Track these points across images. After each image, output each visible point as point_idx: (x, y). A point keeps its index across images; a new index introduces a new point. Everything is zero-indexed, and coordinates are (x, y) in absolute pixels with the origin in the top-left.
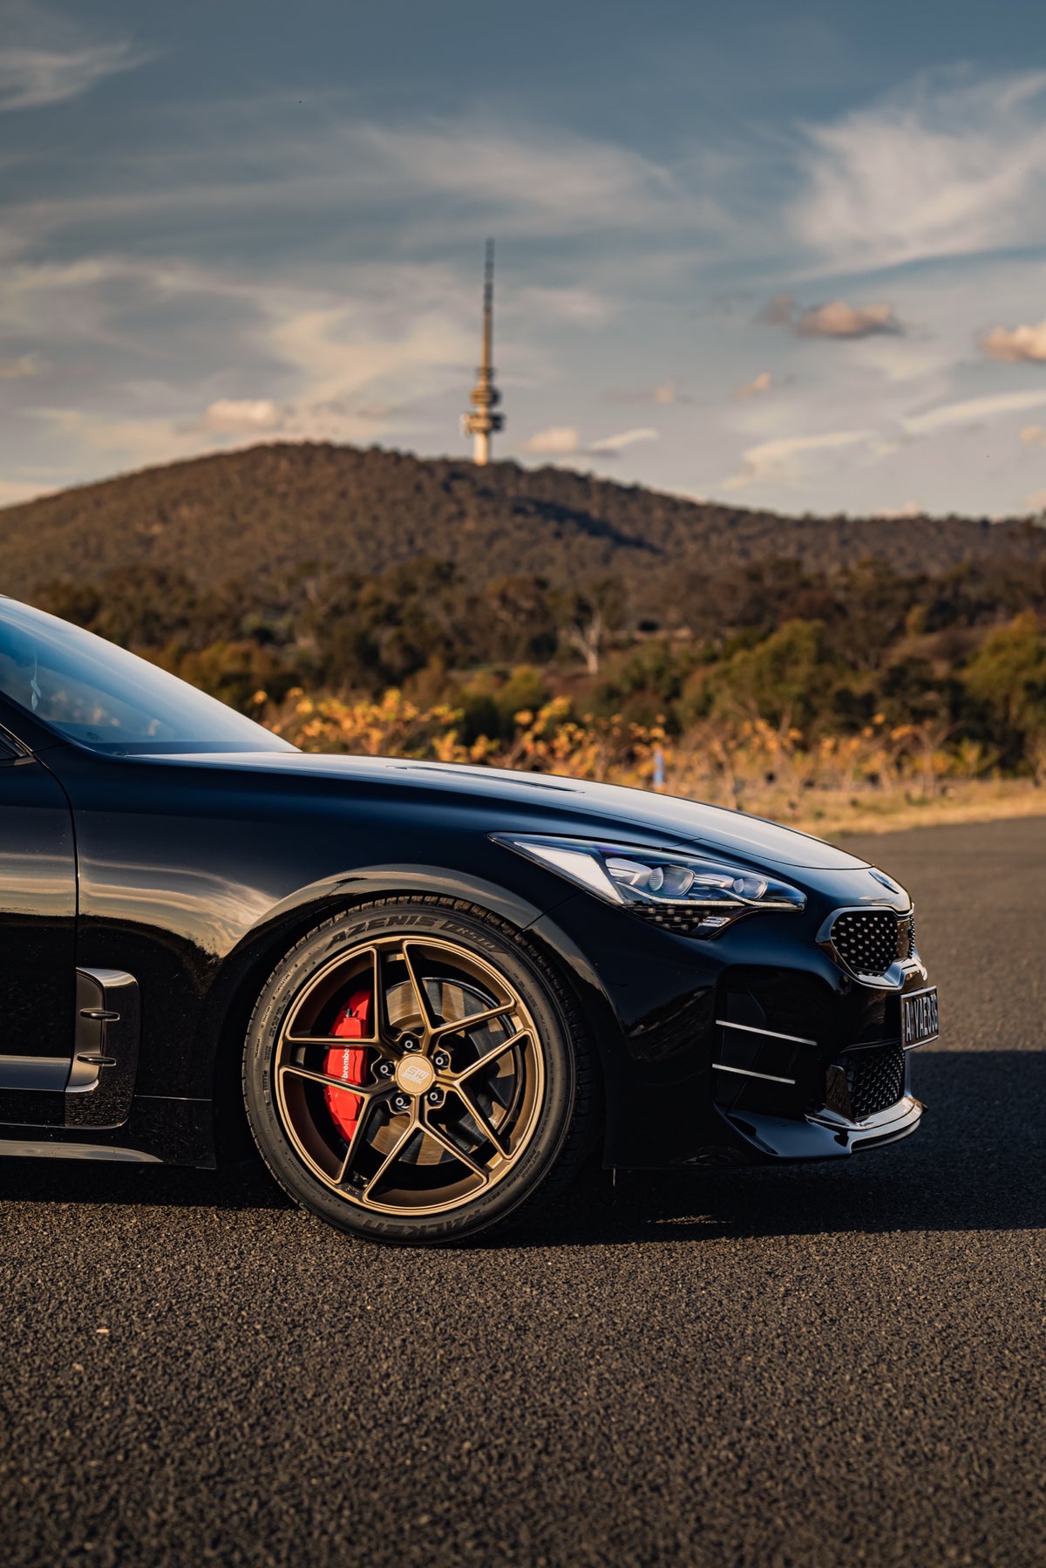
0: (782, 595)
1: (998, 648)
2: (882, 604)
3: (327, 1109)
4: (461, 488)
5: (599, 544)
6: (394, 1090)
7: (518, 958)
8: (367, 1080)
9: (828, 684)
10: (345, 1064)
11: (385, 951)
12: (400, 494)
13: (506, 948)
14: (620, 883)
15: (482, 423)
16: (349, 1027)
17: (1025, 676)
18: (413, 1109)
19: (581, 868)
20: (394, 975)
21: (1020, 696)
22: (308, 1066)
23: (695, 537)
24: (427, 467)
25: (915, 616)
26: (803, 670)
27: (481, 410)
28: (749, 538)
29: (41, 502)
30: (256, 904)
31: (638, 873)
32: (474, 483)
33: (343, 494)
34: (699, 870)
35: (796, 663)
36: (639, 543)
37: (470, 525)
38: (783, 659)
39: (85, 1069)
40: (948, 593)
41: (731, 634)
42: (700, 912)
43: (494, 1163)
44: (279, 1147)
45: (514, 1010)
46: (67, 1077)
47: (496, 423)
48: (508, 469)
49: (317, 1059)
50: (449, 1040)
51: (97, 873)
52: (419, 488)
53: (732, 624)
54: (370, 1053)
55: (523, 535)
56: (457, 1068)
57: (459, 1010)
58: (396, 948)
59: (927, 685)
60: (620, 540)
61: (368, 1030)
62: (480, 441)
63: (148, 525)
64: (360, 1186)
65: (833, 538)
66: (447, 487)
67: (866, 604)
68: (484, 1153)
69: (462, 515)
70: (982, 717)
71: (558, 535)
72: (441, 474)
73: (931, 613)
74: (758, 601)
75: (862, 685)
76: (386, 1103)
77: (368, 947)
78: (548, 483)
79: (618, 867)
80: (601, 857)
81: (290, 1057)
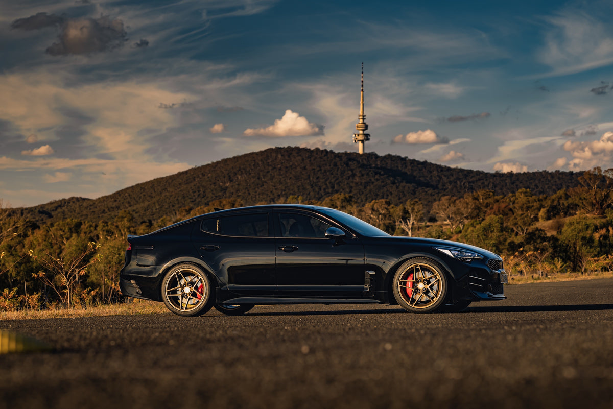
0: (487, 206)
1: (571, 224)
2: (528, 208)
3: (406, 292)
4: (353, 165)
5: (411, 186)
6: (418, 289)
7: (437, 266)
8: (413, 287)
9: (505, 240)
10: (409, 285)
11: (416, 266)
12: (328, 167)
13: (435, 265)
14: (453, 254)
15: (361, 138)
16: (410, 279)
17: (581, 234)
18: (421, 292)
19: (447, 252)
20: (417, 270)
21: (580, 243)
22: (403, 285)
23: (450, 183)
24: (339, 156)
25: (542, 213)
26: (496, 234)
27: (361, 132)
28: (473, 182)
29: (180, 174)
30: (394, 260)
31: (456, 253)
32: (358, 162)
33: (305, 168)
34: (466, 252)
35: (492, 232)
36: (427, 185)
37: (357, 179)
38: (487, 230)
39: (367, 287)
40: (555, 203)
41: (466, 222)
42: (466, 259)
43: (434, 299)
44: (399, 298)
45: (437, 275)
46: (363, 288)
47: (367, 137)
48: (373, 156)
49: (405, 284)
50: (426, 280)
51: (368, 257)
52: (335, 165)
53: (467, 218)
54: (414, 283)
55: (379, 183)
56: (428, 285)
57: (428, 275)
58: (418, 266)
59: (544, 239)
60: (419, 184)
61: (413, 279)
62: (360, 144)
63: (225, 183)
64: (413, 304)
65: (508, 181)
66: (347, 165)
67: (521, 208)
68: (433, 298)
69: (354, 175)
70: (566, 251)
71: (394, 183)
72: (344, 159)
73: (548, 211)
74: (478, 208)
75: (518, 240)
76: (416, 291)
77: (413, 266)
78: (389, 161)
79: (453, 252)
80: (450, 250)
81: (401, 284)
